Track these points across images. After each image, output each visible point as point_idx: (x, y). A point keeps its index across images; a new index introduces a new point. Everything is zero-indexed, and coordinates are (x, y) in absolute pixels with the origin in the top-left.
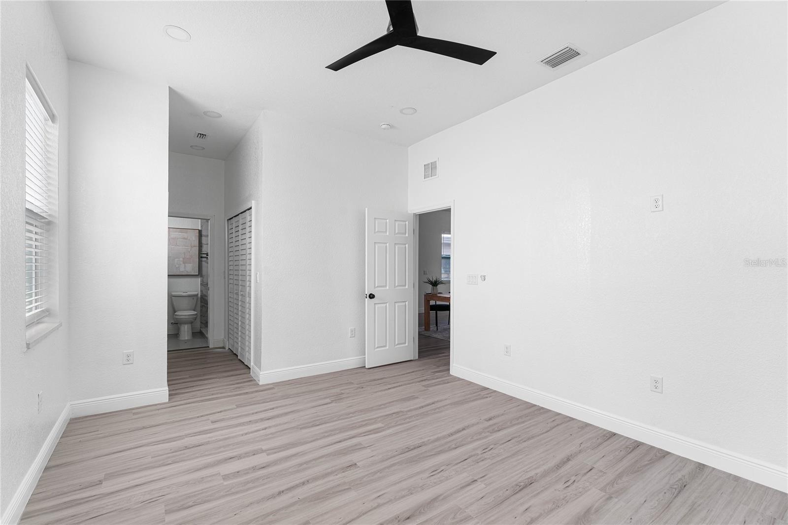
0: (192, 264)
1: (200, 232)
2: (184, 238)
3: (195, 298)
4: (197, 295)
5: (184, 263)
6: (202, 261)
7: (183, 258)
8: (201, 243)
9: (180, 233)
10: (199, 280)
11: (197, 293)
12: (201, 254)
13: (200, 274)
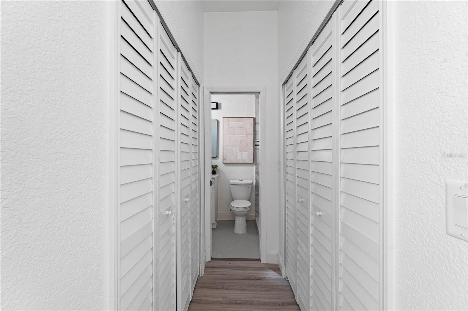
0: (247, 153)
1: (254, 119)
2: (240, 127)
3: (250, 187)
4: (251, 184)
5: (241, 151)
6: (256, 149)
7: (240, 147)
8: (256, 131)
9: (237, 122)
10: (253, 168)
11: (251, 182)
12: (256, 142)
13: (255, 162)
